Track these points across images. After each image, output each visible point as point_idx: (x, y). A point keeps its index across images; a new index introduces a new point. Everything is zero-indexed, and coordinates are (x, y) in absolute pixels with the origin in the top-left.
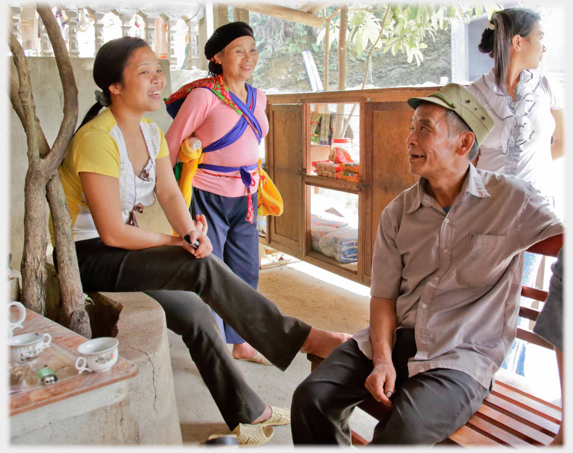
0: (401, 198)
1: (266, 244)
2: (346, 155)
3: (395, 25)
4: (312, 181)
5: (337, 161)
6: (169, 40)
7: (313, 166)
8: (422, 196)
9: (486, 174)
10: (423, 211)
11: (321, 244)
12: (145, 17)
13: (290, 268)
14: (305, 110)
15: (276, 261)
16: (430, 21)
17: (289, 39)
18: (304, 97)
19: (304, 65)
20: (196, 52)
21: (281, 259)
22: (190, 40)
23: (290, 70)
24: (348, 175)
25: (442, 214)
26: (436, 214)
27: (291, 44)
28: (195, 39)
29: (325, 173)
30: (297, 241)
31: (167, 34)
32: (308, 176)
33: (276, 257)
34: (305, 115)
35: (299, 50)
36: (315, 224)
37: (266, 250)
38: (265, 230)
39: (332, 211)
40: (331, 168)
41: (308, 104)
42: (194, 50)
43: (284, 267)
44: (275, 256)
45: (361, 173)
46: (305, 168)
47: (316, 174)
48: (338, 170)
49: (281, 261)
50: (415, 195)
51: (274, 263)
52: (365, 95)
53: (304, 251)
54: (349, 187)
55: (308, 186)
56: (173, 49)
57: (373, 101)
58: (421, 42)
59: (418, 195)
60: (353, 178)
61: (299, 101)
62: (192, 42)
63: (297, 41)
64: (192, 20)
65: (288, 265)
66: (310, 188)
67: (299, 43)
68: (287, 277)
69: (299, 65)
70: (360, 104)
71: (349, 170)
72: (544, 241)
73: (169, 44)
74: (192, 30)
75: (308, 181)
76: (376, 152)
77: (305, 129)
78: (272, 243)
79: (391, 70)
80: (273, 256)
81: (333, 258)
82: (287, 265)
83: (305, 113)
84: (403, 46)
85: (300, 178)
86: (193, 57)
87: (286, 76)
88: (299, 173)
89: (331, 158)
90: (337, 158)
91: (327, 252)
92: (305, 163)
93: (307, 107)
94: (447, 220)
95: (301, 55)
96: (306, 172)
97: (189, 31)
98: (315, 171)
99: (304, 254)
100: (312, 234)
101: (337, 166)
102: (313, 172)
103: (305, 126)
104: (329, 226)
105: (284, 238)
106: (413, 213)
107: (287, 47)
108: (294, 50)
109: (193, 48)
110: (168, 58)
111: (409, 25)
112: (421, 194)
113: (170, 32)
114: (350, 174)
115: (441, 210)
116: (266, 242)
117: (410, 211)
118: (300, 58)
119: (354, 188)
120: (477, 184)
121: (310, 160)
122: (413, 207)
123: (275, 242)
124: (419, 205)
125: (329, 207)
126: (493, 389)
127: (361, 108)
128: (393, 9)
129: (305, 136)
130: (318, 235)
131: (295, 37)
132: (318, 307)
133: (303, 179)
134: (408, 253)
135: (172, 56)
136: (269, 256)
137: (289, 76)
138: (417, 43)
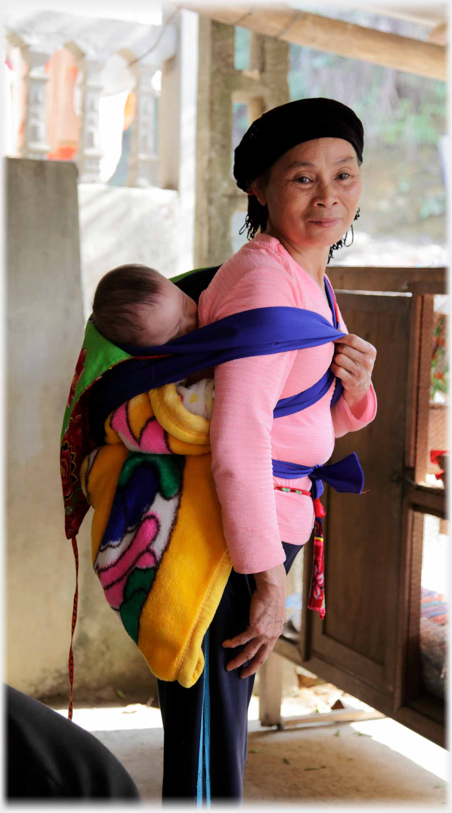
1: (298, 663)
4: (428, 500)
6: (84, 109)
7: (432, 461)
12: (25, 49)
13: (360, 735)
14: (418, 313)
15: (326, 709)
17: (406, 104)
18: (417, 278)
19: (443, 174)
20: (150, 143)
21: (338, 705)
22: (137, 112)
28: (151, 107)
30: (381, 663)
31: (78, 94)
32: (419, 488)
33: (324, 697)
34: (418, 325)
35: (433, 133)
36: (433, 619)
37: (300, 678)
38: (298, 623)
41: (427, 296)
42: (145, 139)
43: (343, 730)
44: (324, 694)
46: (412, 465)
47: (439, 484)
49: (338, 712)
51: (316, 717)
53: (398, 694)
55: (417, 514)
56: (91, 135)
61: (405, 287)
62: (143, 118)
64: (145, 61)
65: (355, 726)
66: (422, 521)
67: (435, 115)
68: (350, 760)
69: (427, 173)
73: (83, 119)
74: (144, 88)
75: (417, 501)
77: (416, 361)
78: (315, 660)
80: (316, 693)
82: (353, 725)
83: (418, 319)
85: (397, 490)
86: (143, 156)
87: (393, 202)
88: (395, 478)
92: (412, 452)
93: (425, 305)
95: (436, 148)
96: (413, 478)
97: (136, 90)
98: (438, 477)
99: (397, 703)
100: (423, 647)
102: (433, 477)
103: (417, 355)
105: (345, 650)
107: (399, 126)
108: (418, 133)
109: (143, 132)
110: (75, 158)
113: (86, 90)
116: (298, 657)
118: (434, 154)
121: (426, 444)
123: (322, 658)
129: (416, 380)
131: (426, 98)
133: (404, 494)
135: (89, 152)
136: (307, 693)
137: (401, 201)
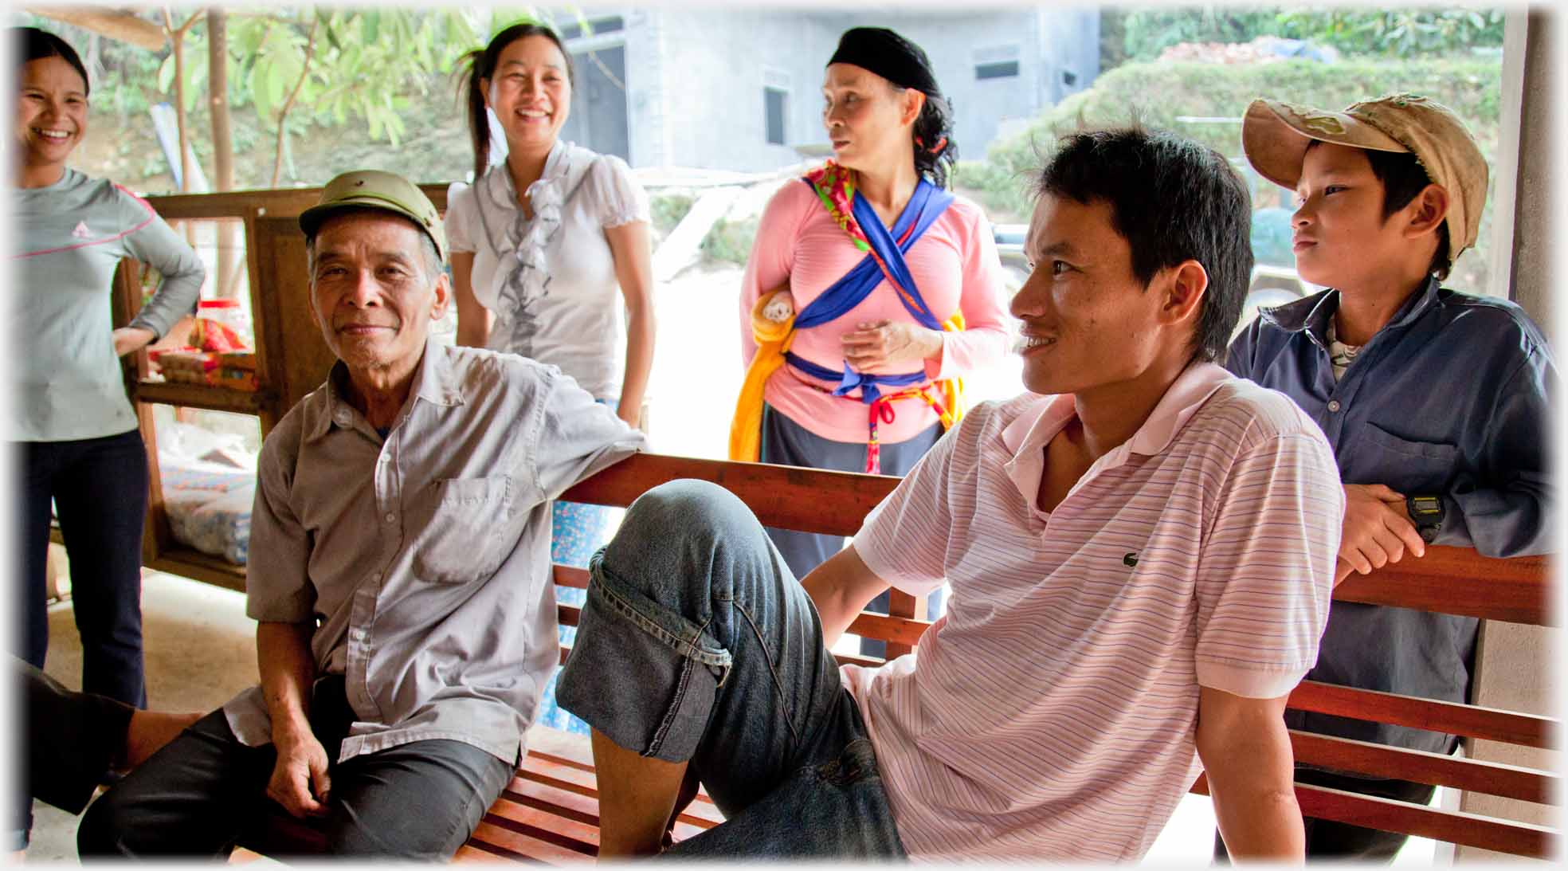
0: (299, 413)
2: (230, 335)
3: (339, 59)
4: (153, 393)
5: (208, 347)
7: (153, 361)
8: (335, 409)
9: (462, 356)
10: (337, 438)
11: (188, 531)
16: (416, 51)
19: (158, 138)
23: (125, 149)
24: (231, 376)
25: (376, 443)
26: (364, 444)
27: (121, 89)
29: (182, 374)
32: (144, 384)
35: (143, 104)
36: (175, 487)
39: (216, 457)
40: (194, 366)
45: (258, 371)
47: (161, 378)
48: (209, 367)
50: (323, 407)
52: (253, 202)
53: (153, 549)
54: (236, 401)
55: (145, 405)
57: (271, 215)
58: (395, 95)
59: (328, 408)
60: (243, 383)
63: (135, 81)
66: (151, 409)
67: (142, 87)
69: (144, 138)
70: (245, 220)
71: (233, 365)
72: (590, 479)
75: (144, 394)
76: (286, 325)
79: (362, 157)
81: (221, 558)
84: (359, 102)
87: (115, 163)
89: (195, 341)
90: (207, 341)
91: (206, 545)
94: (384, 457)
95: (147, 115)
96: (138, 375)
98: (159, 372)
99: (153, 556)
101: (206, 358)
102: (155, 374)
104: (205, 488)
106: (318, 442)
107: (110, 95)
108: (130, 102)
111: (369, 56)
112: (333, 401)
114: (236, 375)
115: (373, 435)
117: (313, 437)
118: (148, 121)
119: (248, 403)
120: (441, 379)
122: (318, 428)
124: (328, 426)
125: (206, 450)
126: (524, 766)
127: (248, 230)
128: (324, 17)
129: (127, 294)
130: (182, 511)
131: (130, 70)
132: (197, 666)
134: (317, 529)
137: (123, 163)
138: (387, 96)
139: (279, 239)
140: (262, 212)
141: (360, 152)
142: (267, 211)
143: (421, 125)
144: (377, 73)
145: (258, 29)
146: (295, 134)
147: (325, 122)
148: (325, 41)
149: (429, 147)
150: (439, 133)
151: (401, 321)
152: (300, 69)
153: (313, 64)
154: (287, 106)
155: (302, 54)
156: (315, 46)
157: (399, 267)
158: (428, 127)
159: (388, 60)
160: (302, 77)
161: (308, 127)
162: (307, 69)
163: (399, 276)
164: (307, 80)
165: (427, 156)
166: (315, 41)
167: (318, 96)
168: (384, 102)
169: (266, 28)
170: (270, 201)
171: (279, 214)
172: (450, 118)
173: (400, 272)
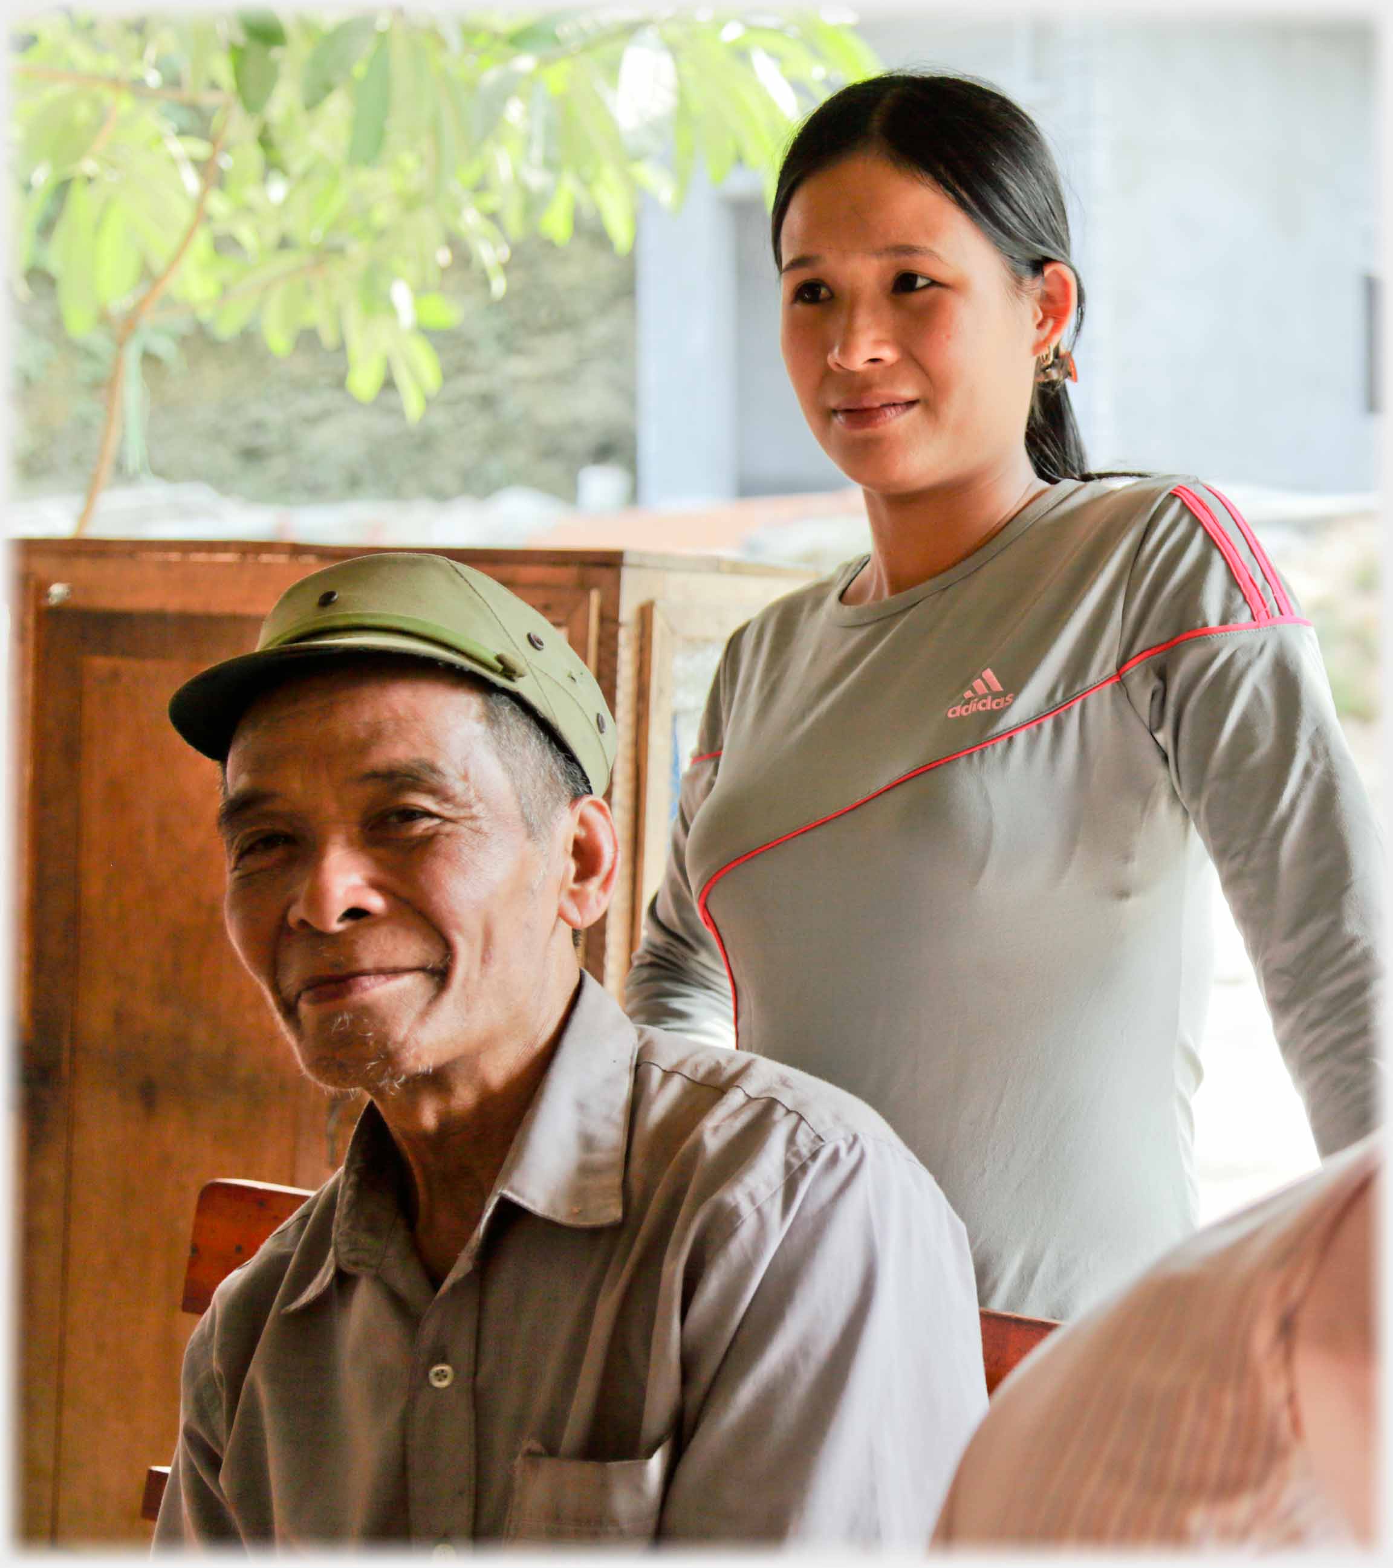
16: (483, 185)
52: (38, 567)
57: (82, 603)
58: (423, 289)
84: (329, 303)
111: (362, 193)
127: (17, 636)
138: (401, 292)
139: (100, 664)
140: (58, 591)
141: (311, 405)
142: (72, 590)
143: (471, 345)
144: (380, 234)
145: (83, 112)
146: (149, 358)
147: (226, 328)
148: (254, 155)
149: (487, 401)
150: (518, 366)
151: (448, 949)
152: (184, 214)
153: (218, 204)
154: (140, 306)
155: (191, 181)
156: (226, 162)
157: (427, 802)
158: (487, 352)
159: (410, 203)
160: (189, 235)
161: (183, 341)
162: (202, 216)
163: (424, 825)
164: (201, 244)
165: (481, 425)
166: (227, 149)
167: (225, 290)
168: (391, 310)
169: (102, 117)
170: (84, 568)
171: (107, 600)
172: (545, 331)
173: (430, 815)
